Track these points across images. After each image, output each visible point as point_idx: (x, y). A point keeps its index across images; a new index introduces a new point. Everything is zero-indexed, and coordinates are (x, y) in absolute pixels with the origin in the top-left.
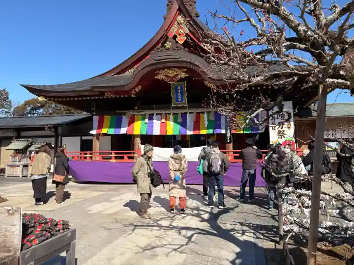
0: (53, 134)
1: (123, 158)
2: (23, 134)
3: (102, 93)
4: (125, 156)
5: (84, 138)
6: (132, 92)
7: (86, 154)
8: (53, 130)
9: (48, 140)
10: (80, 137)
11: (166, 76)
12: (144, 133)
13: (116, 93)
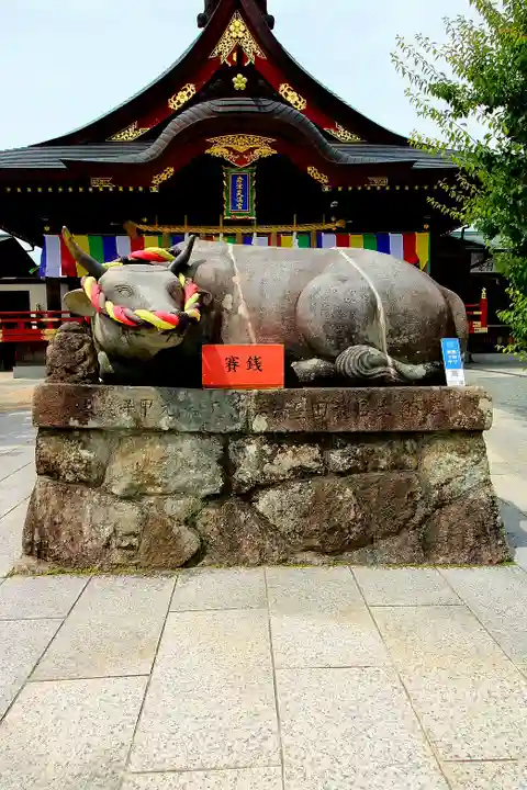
6: (154, 182)
11: (230, 149)
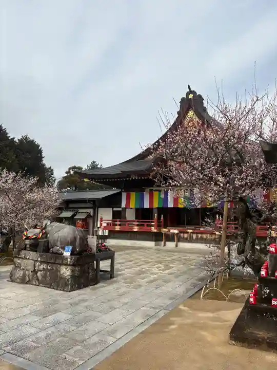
0: (92, 206)
1: (143, 225)
2: (71, 206)
3: (129, 176)
4: (145, 224)
5: (115, 209)
7: (117, 221)
8: (92, 202)
9: (88, 211)
10: (111, 209)
12: (161, 206)
13: (139, 175)
